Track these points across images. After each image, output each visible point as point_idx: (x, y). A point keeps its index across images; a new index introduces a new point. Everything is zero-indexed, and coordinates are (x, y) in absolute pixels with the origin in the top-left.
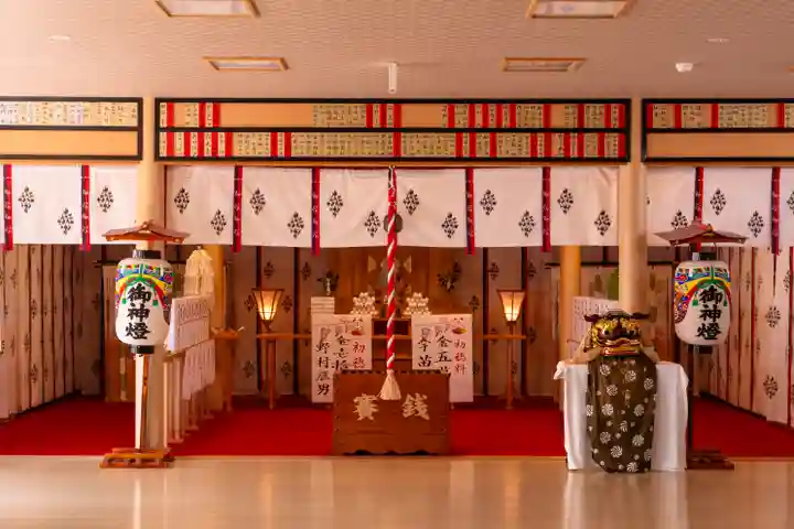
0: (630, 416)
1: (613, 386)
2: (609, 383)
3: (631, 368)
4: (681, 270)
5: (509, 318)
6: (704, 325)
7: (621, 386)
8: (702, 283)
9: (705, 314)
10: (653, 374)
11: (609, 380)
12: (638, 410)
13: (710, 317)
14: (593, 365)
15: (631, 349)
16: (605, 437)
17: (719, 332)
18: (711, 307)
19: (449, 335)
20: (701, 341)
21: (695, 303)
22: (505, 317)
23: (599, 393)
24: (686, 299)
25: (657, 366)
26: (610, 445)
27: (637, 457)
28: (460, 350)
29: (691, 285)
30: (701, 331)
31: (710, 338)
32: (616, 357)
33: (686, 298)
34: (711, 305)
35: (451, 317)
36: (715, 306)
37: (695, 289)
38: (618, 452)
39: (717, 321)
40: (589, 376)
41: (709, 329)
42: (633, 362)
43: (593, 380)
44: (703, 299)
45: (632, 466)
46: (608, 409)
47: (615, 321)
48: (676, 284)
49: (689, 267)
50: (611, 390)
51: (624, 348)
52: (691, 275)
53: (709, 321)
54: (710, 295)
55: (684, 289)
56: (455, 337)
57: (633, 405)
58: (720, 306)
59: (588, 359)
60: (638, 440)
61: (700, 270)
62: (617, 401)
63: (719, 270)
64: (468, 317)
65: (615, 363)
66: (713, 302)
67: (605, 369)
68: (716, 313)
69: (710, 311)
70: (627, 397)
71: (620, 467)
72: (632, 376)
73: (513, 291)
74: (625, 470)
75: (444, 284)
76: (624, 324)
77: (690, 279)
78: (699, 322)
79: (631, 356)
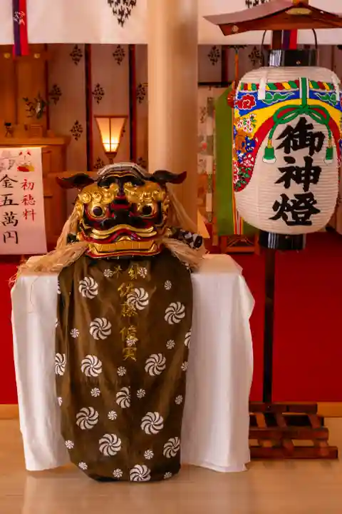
0: (136, 377)
1: (102, 321)
2: (95, 314)
3: (139, 282)
4: (245, 87)
5: (107, 148)
6: (285, 197)
7: (120, 320)
8: (281, 114)
9: (288, 175)
10: (185, 293)
11: (95, 308)
12: (154, 364)
13: (298, 181)
14: (67, 276)
15: (140, 245)
16: (88, 419)
17: (317, 211)
18: (300, 163)
19: (13, 173)
20: (279, 227)
21: (269, 153)
22: (103, 147)
23: (76, 333)
24: (251, 146)
25: (196, 277)
26: (99, 430)
27: (149, 454)
28: (28, 192)
29: (262, 116)
30: (281, 209)
31: (297, 222)
32: (111, 261)
33: (253, 142)
34: (299, 156)
35: (15, 151)
36: (308, 160)
37: (269, 125)
38: (112, 444)
39: (312, 187)
40: (61, 299)
41: (296, 205)
42: (143, 272)
43: (66, 306)
44: (286, 146)
45: (140, 470)
46: (92, 365)
47: (114, 187)
48: (236, 112)
49: (259, 80)
50: (99, 328)
51: (125, 244)
52: (261, 96)
53: (296, 189)
54: (300, 137)
55: (249, 124)
56: (21, 176)
57: (143, 356)
58: (319, 159)
59: (61, 265)
60: (152, 423)
61: (279, 86)
62: (110, 349)
63: (320, 85)
64: (36, 151)
65: (108, 273)
66: (305, 152)
67: (89, 287)
68: (310, 174)
69: (298, 169)
70: (131, 340)
71: (118, 473)
72: (140, 298)
73: (111, 117)
74: (125, 479)
75: (33, 109)
76: (131, 193)
77: (261, 105)
78: (276, 192)
79: (139, 259)
